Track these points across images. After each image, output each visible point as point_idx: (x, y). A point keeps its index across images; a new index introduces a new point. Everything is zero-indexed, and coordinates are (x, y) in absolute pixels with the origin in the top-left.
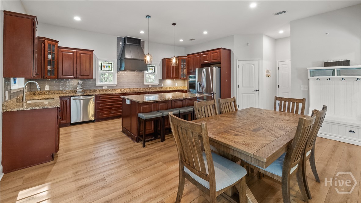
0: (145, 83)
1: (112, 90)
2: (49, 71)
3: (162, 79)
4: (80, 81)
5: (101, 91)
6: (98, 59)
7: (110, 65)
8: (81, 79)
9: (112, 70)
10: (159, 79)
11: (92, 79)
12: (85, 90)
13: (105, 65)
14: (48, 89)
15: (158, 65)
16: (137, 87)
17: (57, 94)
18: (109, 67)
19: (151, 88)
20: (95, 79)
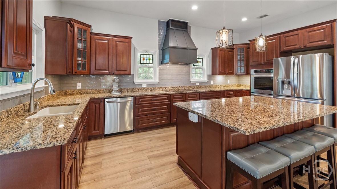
0: (191, 80)
1: (152, 89)
2: (79, 65)
3: (211, 74)
4: (115, 77)
5: (140, 90)
6: (136, 48)
7: (151, 56)
8: (117, 75)
9: (152, 63)
10: (208, 75)
11: (130, 74)
12: (122, 89)
13: (145, 56)
14: (80, 88)
15: (207, 57)
16: (182, 86)
17: (90, 93)
18: (149, 59)
19: (199, 86)
20: (134, 75)
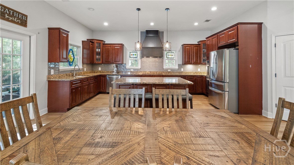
0: (164, 68)
1: (137, 72)
2: (97, 59)
3: (182, 64)
7: (136, 53)
9: (137, 57)
10: (179, 64)
11: (123, 64)
13: (133, 53)
15: (178, 51)
16: (157, 71)
19: (170, 72)
20: (126, 64)
